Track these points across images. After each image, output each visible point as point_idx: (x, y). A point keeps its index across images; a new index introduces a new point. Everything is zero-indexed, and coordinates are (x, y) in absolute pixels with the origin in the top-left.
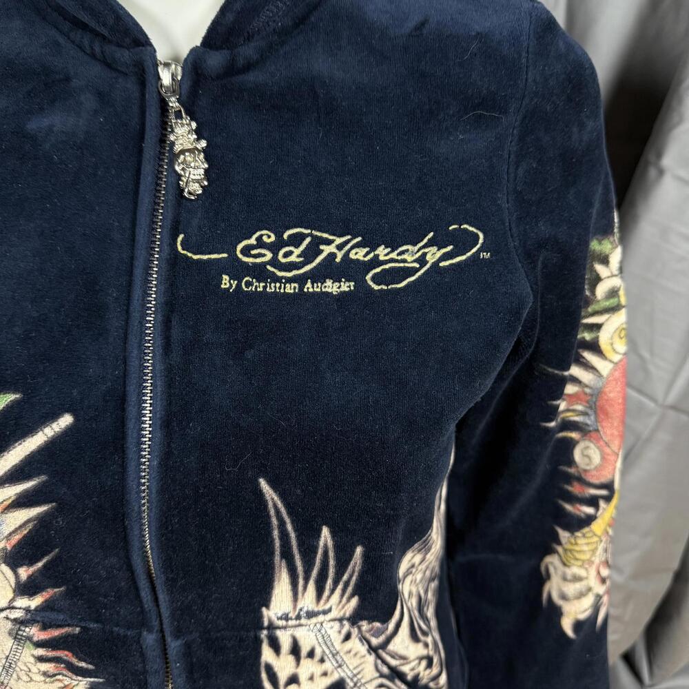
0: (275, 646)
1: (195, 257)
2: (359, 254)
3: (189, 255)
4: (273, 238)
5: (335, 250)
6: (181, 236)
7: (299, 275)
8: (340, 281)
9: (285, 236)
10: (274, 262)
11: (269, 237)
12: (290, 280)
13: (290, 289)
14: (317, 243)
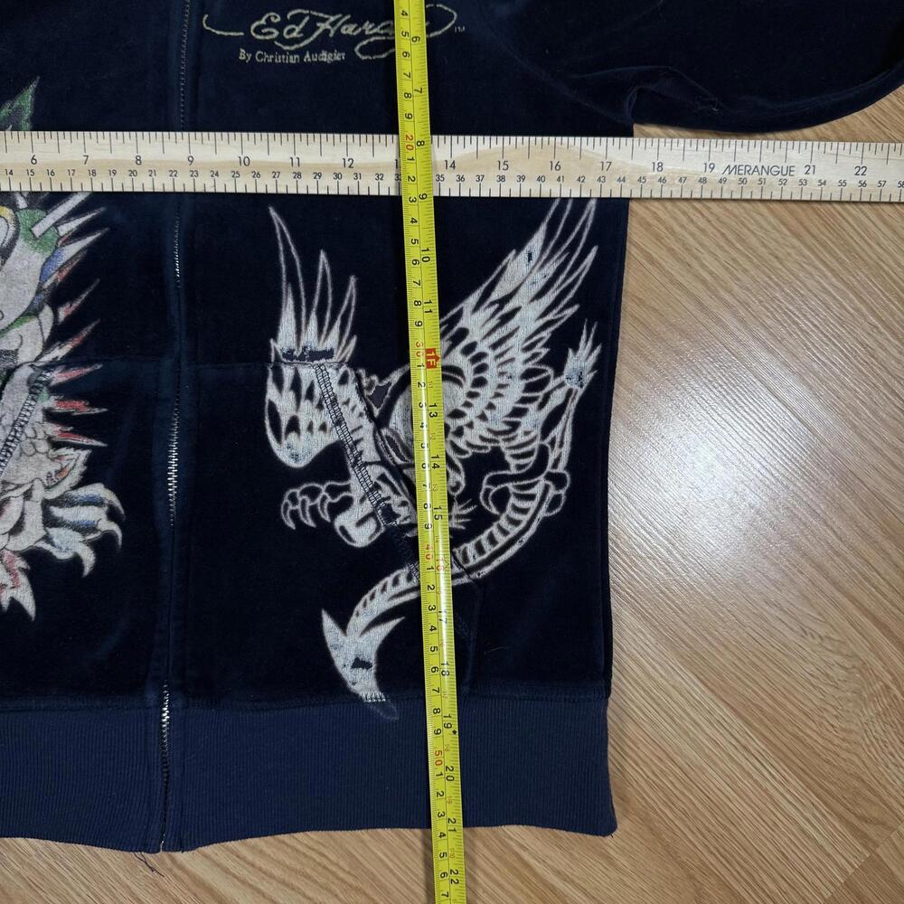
0: (279, 382)
1: (218, 32)
2: (349, 30)
3: (213, 31)
4: (279, 19)
5: (329, 27)
6: (206, 16)
7: (300, 48)
8: (333, 52)
9: (288, 17)
10: (281, 38)
11: (276, 17)
12: (292, 53)
13: (293, 59)
14: (314, 20)
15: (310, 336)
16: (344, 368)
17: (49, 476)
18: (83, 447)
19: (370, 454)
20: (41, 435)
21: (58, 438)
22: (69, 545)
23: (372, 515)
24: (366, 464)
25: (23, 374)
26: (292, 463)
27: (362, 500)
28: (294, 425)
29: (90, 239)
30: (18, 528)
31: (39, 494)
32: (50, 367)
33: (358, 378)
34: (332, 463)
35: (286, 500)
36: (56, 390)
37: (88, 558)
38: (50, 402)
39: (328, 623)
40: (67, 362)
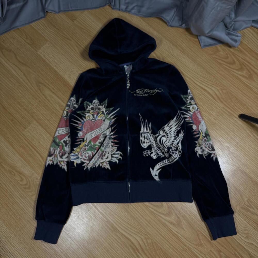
0: (142, 136)
1: (131, 92)
2: (149, 91)
5: (146, 91)
6: (130, 90)
8: (147, 94)
9: (141, 90)
10: (140, 93)
11: (139, 90)
12: (142, 94)
13: (142, 95)
14: (144, 90)
15: (145, 130)
16: (150, 134)
17: (111, 151)
18: (116, 146)
19: (155, 145)
20: (111, 145)
21: (113, 145)
22: (115, 160)
23: (156, 154)
24: (154, 147)
25: (108, 137)
26: (144, 147)
27: (154, 152)
28: (144, 142)
29: (115, 119)
30: (107, 158)
31: (110, 153)
32: (111, 135)
33: (152, 135)
34: (150, 147)
35: (144, 152)
36: (113, 139)
37: (117, 161)
38: (112, 140)
39: (151, 169)
40: (114, 135)
